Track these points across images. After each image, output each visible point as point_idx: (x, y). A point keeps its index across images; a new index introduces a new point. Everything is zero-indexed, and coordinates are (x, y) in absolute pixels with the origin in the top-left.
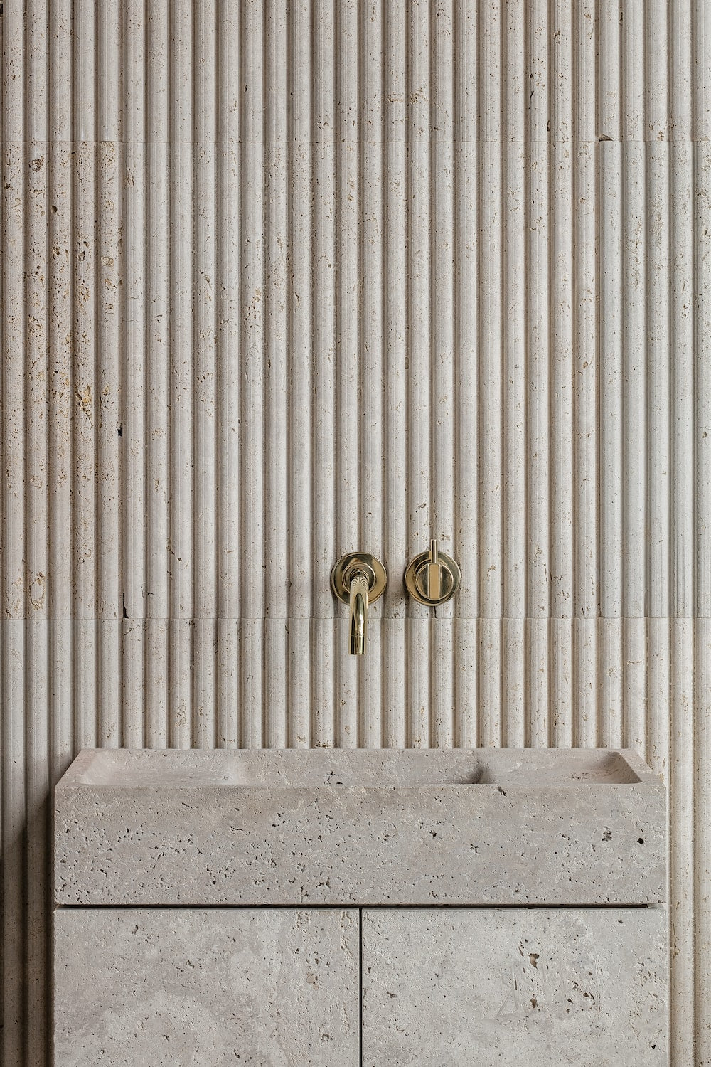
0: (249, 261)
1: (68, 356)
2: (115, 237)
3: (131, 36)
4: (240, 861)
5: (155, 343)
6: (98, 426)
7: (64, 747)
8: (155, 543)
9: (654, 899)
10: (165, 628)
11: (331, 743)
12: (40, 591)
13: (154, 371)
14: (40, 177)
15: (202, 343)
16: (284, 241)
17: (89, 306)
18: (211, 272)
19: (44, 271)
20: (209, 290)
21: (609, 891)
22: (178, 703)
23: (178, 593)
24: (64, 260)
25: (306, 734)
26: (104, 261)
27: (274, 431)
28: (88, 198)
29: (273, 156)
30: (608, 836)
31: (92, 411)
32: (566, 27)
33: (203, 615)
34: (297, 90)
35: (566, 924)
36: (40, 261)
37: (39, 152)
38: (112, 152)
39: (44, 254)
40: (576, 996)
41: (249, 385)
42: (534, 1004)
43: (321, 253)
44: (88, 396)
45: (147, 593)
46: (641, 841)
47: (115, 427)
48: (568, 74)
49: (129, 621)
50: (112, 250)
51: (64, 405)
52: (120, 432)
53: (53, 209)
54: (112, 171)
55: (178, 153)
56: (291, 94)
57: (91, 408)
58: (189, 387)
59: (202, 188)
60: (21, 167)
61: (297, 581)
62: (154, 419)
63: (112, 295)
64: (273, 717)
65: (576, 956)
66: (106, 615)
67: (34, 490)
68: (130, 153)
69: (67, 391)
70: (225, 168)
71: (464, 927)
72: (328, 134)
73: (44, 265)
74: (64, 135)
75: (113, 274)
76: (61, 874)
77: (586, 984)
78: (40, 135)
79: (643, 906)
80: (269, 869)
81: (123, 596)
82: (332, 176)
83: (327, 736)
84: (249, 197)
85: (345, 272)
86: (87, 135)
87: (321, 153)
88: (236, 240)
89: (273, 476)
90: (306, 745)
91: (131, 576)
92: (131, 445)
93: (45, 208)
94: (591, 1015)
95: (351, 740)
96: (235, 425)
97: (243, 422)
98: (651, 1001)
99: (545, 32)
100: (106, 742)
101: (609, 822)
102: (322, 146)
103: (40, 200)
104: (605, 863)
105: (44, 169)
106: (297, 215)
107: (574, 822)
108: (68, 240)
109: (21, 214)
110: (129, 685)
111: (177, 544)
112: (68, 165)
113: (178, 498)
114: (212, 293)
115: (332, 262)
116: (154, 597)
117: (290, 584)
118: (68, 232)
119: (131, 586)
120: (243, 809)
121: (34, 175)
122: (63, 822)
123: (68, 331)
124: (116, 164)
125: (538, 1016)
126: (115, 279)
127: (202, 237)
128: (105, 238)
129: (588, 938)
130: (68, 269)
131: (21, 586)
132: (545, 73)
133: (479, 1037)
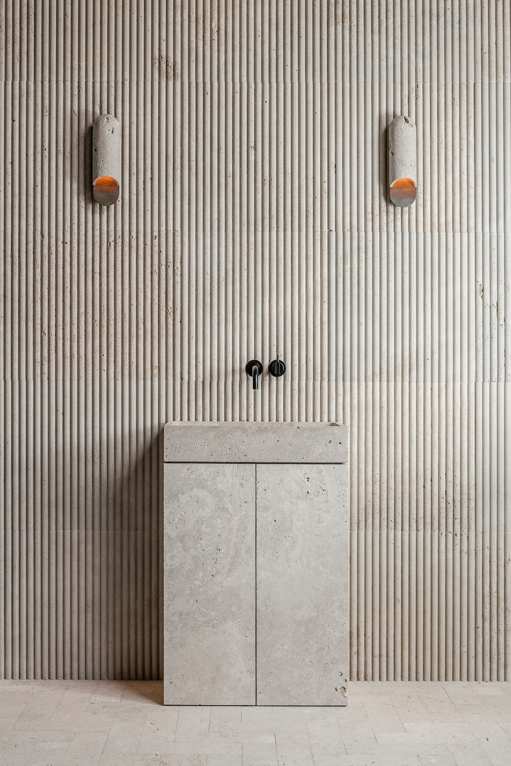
0: (221, 268)
1: (165, 298)
2: (179, 261)
3: (184, 197)
4: (220, 448)
5: (191, 294)
6: (174, 320)
7: (163, 420)
8: (191, 356)
9: (344, 461)
10: (194, 384)
11: (246, 420)
12: (156, 371)
13: (191, 303)
14: (156, 242)
15: (206, 294)
16: (231, 262)
17: (171, 282)
18: (209, 272)
19: (157, 271)
20: (208, 277)
21: (330, 458)
22: (198, 407)
23: (198, 373)
24: (163, 268)
25: (238, 417)
26: (176, 268)
27: (228, 322)
28: (171, 248)
29: (228, 235)
30: (330, 442)
31: (172, 315)
32: (318, 196)
33: (206, 379)
34: (235, 215)
35: (318, 468)
36: (156, 268)
37: (156, 234)
38: (178, 234)
39: (157, 266)
40: (321, 491)
41: (221, 307)
42: (308, 493)
43: (243, 266)
44: (171, 310)
45: (189, 373)
46: (340, 443)
47: (179, 320)
48: (319, 210)
49: (183, 381)
50: (178, 265)
51: (163, 313)
52: (181, 322)
53: (160, 251)
54: (178, 240)
55: (199, 234)
56: (233, 216)
57: (172, 314)
58: (202, 308)
59: (206, 245)
60: (150, 238)
61: (235, 369)
62: (191, 318)
63: (178, 278)
64: (228, 411)
65: (321, 478)
66: (176, 379)
67: (154, 340)
68: (184, 234)
69: (164, 308)
70: (213, 239)
71: (287, 469)
72: (245, 228)
73: (157, 269)
74: (163, 228)
75: (178, 272)
76: (166, 452)
77: (323, 487)
78: (156, 228)
79: (341, 464)
80: (229, 451)
81: (181, 373)
82: (246, 242)
83: (244, 417)
84: (221, 248)
85: (250, 272)
86: (171, 228)
87: (243, 235)
88: (217, 261)
89: (228, 336)
90: (238, 420)
91: (184, 367)
92: (184, 326)
93: (157, 251)
94: (325, 496)
95: (252, 419)
96: (216, 320)
97: (219, 319)
98: (343, 492)
99: (312, 197)
100: (176, 419)
101: (331, 438)
102: (243, 232)
103: (156, 249)
104: (330, 450)
105: (157, 239)
106: (235, 254)
107: (320, 437)
108: (165, 261)
109: (150, 253)
110: (183, 401)
111: (198, 357)
112: (165, 237)
113: (199, 342)
114: (209, 279)
115: (246, 269)
116: (191, 374)
117: (233, 370)
118: (165, 259)
119: (184, 370)
120: (220, 433)
121: (154, 241)
122: (166, 437)
123: (165, 290)
124: (179, 237)
125: (309, 496)
126: (179, 274)
127: (206, 261)
128: (176, 261)
129: (324, 473)
130: (164, 270)
131: (150, 370)
132: (312, 210)
133: (291, 503)
